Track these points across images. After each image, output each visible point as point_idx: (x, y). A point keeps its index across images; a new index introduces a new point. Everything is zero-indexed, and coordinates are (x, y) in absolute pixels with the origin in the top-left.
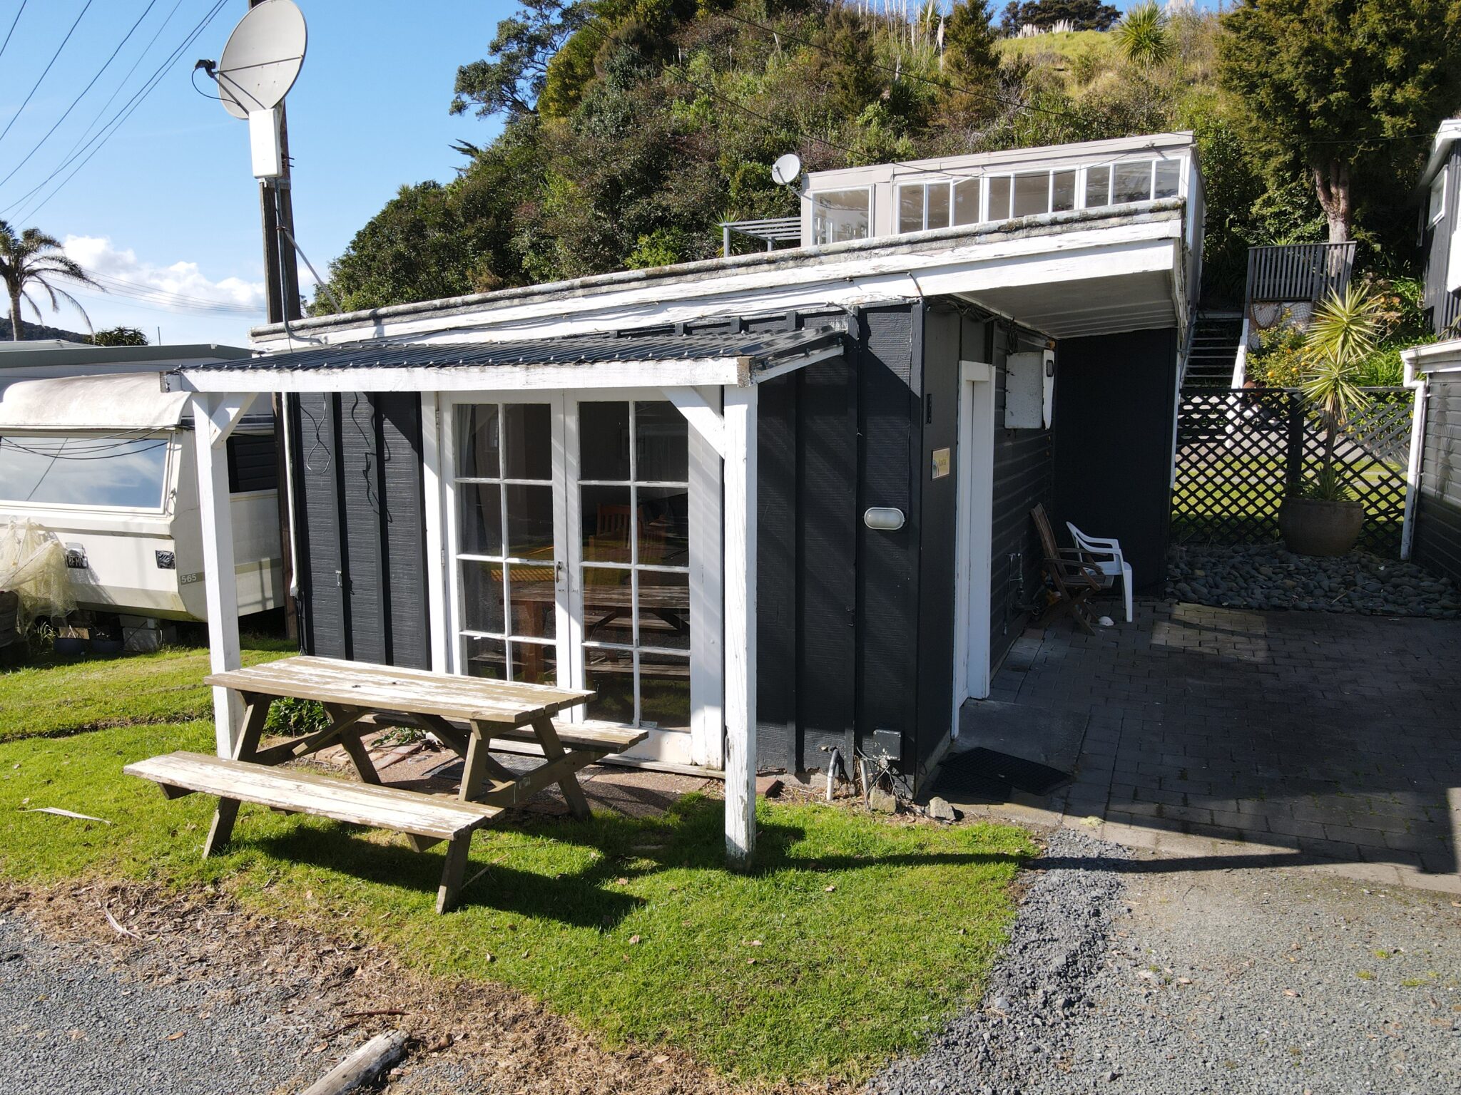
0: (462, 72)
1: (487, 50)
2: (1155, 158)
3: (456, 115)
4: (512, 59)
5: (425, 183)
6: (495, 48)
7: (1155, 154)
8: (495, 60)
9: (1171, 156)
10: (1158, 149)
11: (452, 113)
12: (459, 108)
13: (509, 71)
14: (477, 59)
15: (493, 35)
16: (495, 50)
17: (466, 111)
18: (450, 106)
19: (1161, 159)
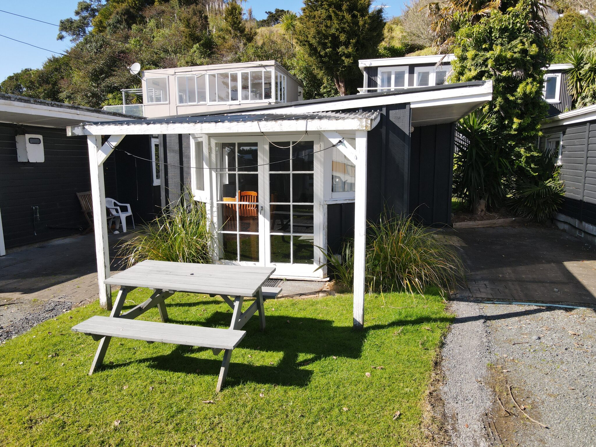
0: (62, 22)
1: (74, 14)
2: (263, 70)
3: (60, 41)
4: (85, 18)
5: (26, 69)
6: (77, 13)
7: (263, 68)
8: (77, 18)
9: (268, 69)
10: (264, 66)
11: (58, 39)
12: (61, 38)
13: (83, 23)
14: (68, 17)
15: (76, 8)
16: (77, 14)
17: (64, 39)
18: (57, 37)
19: (265, 70)
